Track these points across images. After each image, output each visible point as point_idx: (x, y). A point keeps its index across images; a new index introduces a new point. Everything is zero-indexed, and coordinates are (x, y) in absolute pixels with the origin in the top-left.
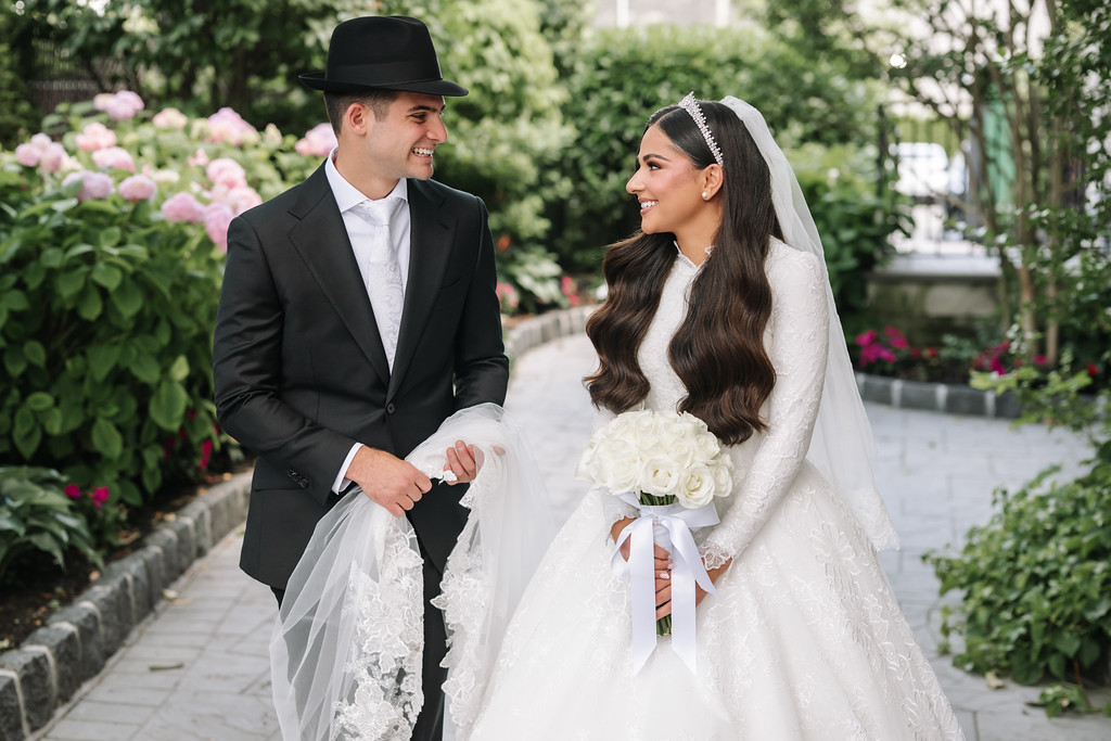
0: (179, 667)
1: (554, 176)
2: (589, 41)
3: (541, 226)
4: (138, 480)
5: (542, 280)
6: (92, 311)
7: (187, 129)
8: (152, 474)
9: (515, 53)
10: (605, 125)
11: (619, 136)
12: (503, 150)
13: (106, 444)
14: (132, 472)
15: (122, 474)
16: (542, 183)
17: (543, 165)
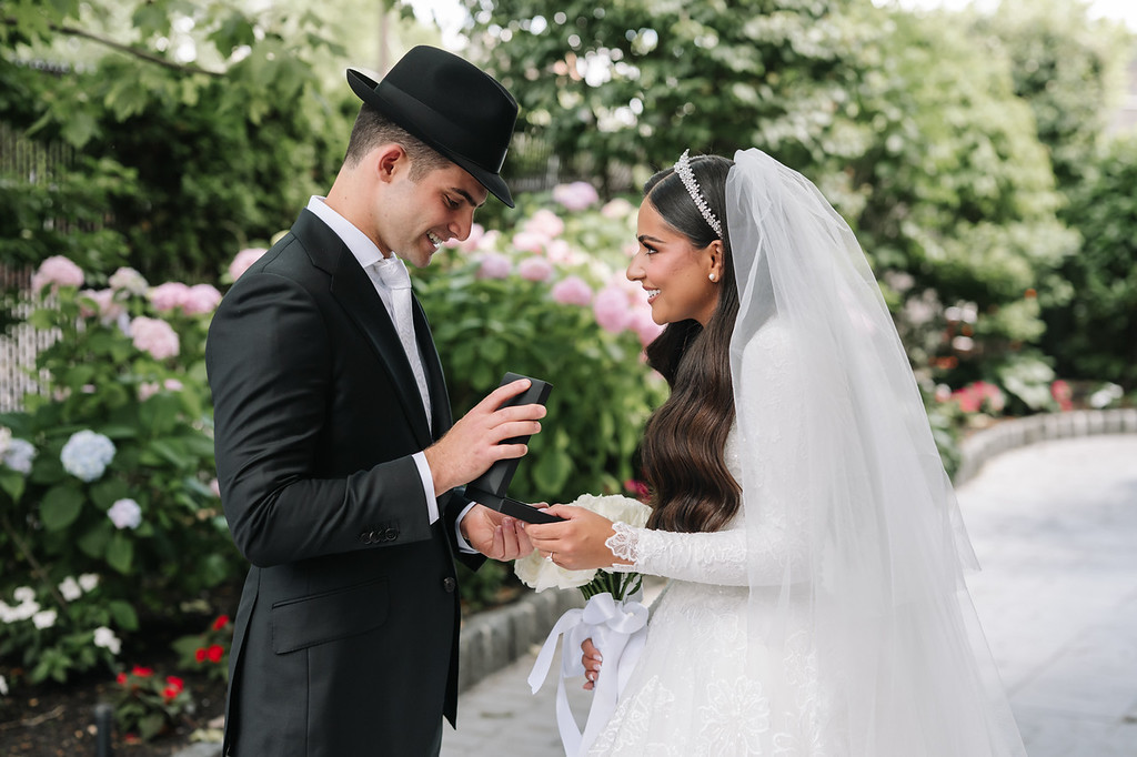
1: (1054, 280)
2: (1103, 149)
3: (1035, 329)
5: (1031, 384)
7: (623, 220)
9: (1003, 157)
10: (1113, 232)
11: (1126, 243)
12: (999, 254)
16: (1041, 287)
17: (1041, 270)
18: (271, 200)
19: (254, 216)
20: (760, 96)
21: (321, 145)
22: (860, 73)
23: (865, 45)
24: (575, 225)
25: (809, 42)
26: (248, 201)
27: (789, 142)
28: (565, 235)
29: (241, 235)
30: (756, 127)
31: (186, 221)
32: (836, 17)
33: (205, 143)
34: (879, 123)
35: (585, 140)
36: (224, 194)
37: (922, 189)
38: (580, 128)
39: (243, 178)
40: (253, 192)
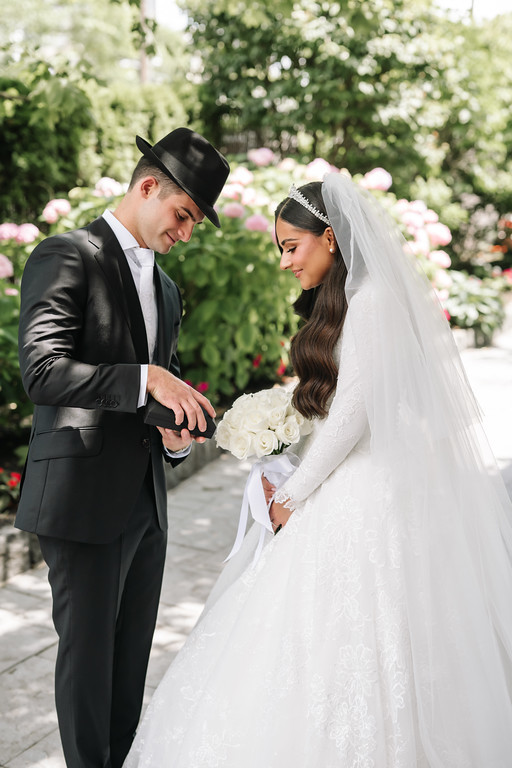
0: (220, 489)
4: (233, 380)
6: (201, 282)
7: (291, 172)
8: (242, 376)
13: (210, 356)
14: (229, 374)
15: (222, 376)
18: (68, 166)
19: (58, 177)
20: (376, 90)
21: (100, 131)
22: (441, 72)
23: (444, 54)
24: (260, 176)
25: (407, 55)
26: (54, 167)
27: (395, 119)
28: (254, 183)
29: (50, 190)
30: (374, 110)
31: (16, 181)
32: (425, 36)
33: (25, 132)
34: (455, 101)
35: (266, 120)
36: (39, 164)
37: (482, 144)
38: (263, 112)
39: (50, 153)
40: (57, 161)
